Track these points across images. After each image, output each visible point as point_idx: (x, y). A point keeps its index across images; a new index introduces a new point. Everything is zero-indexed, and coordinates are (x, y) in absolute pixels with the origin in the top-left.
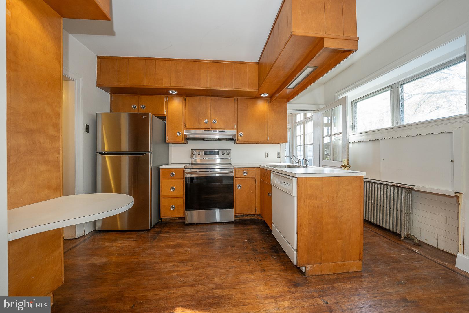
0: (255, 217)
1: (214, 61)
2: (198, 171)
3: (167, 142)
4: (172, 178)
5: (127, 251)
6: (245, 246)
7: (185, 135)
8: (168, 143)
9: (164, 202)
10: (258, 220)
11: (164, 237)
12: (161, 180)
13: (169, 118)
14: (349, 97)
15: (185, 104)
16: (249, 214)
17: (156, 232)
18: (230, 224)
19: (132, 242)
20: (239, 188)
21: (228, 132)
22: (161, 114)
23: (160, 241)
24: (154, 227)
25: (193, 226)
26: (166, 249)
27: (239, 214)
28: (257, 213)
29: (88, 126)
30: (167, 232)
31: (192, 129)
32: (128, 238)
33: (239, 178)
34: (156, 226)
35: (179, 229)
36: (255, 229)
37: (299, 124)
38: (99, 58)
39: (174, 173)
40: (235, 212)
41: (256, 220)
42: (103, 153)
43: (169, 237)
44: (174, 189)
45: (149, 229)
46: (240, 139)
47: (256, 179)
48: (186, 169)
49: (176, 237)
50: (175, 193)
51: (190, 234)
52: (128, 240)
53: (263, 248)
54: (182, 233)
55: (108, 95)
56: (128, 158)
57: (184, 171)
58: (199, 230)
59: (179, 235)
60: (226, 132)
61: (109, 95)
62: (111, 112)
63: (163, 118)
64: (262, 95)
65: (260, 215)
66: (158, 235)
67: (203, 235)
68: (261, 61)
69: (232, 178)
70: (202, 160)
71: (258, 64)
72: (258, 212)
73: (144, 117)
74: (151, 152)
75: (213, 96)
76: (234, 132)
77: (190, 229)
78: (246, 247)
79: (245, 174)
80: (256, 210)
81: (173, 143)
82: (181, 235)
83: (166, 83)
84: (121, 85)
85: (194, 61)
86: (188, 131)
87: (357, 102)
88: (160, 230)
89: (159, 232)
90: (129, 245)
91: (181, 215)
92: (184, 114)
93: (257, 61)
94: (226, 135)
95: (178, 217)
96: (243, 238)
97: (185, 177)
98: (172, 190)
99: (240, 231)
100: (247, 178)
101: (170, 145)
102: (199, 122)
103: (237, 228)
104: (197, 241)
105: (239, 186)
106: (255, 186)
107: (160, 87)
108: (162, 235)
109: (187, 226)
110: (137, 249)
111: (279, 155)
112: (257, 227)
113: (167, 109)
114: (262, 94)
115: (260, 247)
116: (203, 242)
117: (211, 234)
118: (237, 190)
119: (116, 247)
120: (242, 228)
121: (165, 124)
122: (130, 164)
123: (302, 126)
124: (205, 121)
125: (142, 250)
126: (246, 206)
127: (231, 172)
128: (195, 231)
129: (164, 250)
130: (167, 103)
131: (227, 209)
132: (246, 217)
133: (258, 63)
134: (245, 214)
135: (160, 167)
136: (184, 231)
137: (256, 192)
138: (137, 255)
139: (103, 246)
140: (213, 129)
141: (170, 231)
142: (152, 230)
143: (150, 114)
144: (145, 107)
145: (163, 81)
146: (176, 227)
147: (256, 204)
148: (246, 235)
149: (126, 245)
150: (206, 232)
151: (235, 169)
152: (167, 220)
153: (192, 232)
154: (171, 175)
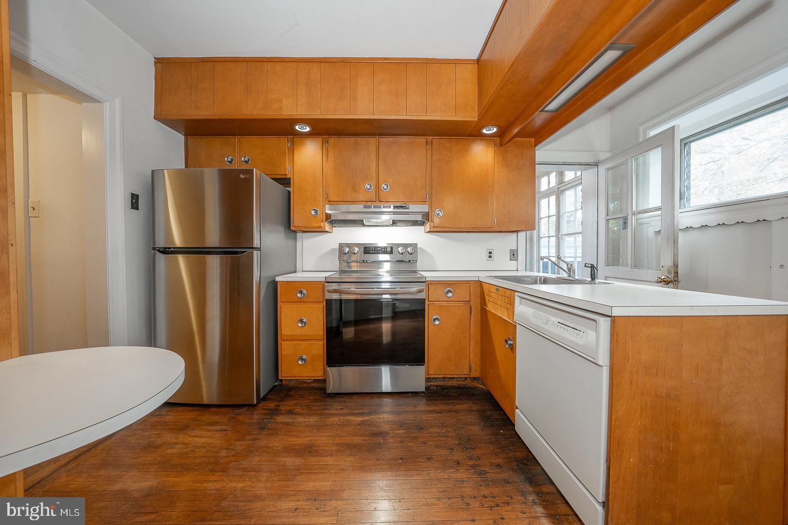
0: (468, 383)
1: (386, 59)
2: (353, 288)
3: (292, 228)
4: (300, 301)
5: (203, 459)
6: (455, 458)
7: (327, 214)
8: (295, 232)
9: (286, 348)
10: (475, 388)
11: (283, 424)
12: (279, 303)
13: (296, 181)
14: (681, 127)
15: (326, 153)
16: (456, 376)
17: (267, 409)
18: (418, 396)
19: (218, 435)
20: (437, 322)
21: (413, 208)
22: (280, 173)
23: (273, 435)
24: (265, 398)
25: (342, 399)
26: (284, 457)
27: (437, 376)
28: (472, 376)
29: (137, 196)
30: (291, 412)
31: (340, 203)
32: (211, 424)
33: (435, 303)
34: (269, 397)
35: (315, 406)
36: (471, 411)
37: (547, 194)
38: (159, 61)
39: (304, 292)
40: (427, 373)
41: (469, 388)
42: (165, 251)
43: (292, 424)
44: (305, 323)
45: (255, 403)
46: (438, 222)
47: (472, 304)
48: (328, 282)
49: (307, 426)
50: (306, 331)
51: (336, 419)
52: (211, 428)
53: (498, 465)
54: (321, 414)
55: (179, 138)
56: (219, 260)
57: (324, 287)
58: (354, 410)
59: (312, 420)
60: (408, 208)
61: (182, 137)
62: (186, 168)
63: (285, 181)
64: (484, 131)
65: (478, 378)
66: (271, 418)
67: (362, 423)
68: (484, 57)
69: (422, 302)
70: (361, 264)
71: (478, 64)
72: (476, 373)
73: (242, 176)
74: (259, 249)
75: (381, 134)
76: (425, 208)
77: (336, 407)
78: (458, 463)
79: (450, 295)
80: (470, 368)
81: (305, 232)
82: (318, 420)
83: (288, 108)
84: (201, 114)
85: (344, 61)
86: (332, 207)
87: (691, 142)
88: (276, 406)
89: (275, 412)
90: (209, 441)
91: (318, 374)
92: (324, 174)
93: (475, 56)
94: (408, 213)
95: (313, 378)
96: (448, 436)
97: (327, 300)
98: (300, 325)
99: (439, 415)
100: (452, 302)
101: (299, 235)
102: (355, 189)
103: (432, 408)
104: (349, 440)
105: (436, 319)
106: (470, 318)
107: (276, 117)
108: (280, 419)
109: (331, 397)
110: (224, 453)
111: (514, 255)
112: (475, 408)
113: (292, 163)
114: (483, 128)
115: (492, 464)
116: (361, 442)
117: (378, 420)
118: (431, 327)
119: (182, 446)
120: (442, 407)
121: (289, 192)
122: (222, 273)
123: (553, 199)
124: (366, 185)
125: (233, 456)
126: (450, 361)
127: (421, 291)
128: (346, 411)
129: (279, 459)
130: (292, 151)
131: (411, 365)
132: (448, 381)
133: (478, 61)
134: (449, 376)
135: (278, 279)
136: (323, 409)
137: (472, 332)
138: (222, 471)
139: (159, 441)
140: (382, 203)
141: (296, 410)
142: (261, 405)
143: (254, 169)
144: (249, 160)
145: (282, 103)
146: (309, 399)
147: (472, 356)
148: (455, 428)
149: (204, 440)
150: (369, 414)
151: (429, 284)
152: (292, 384)
153: (340, 415)
154: (299, 295)
